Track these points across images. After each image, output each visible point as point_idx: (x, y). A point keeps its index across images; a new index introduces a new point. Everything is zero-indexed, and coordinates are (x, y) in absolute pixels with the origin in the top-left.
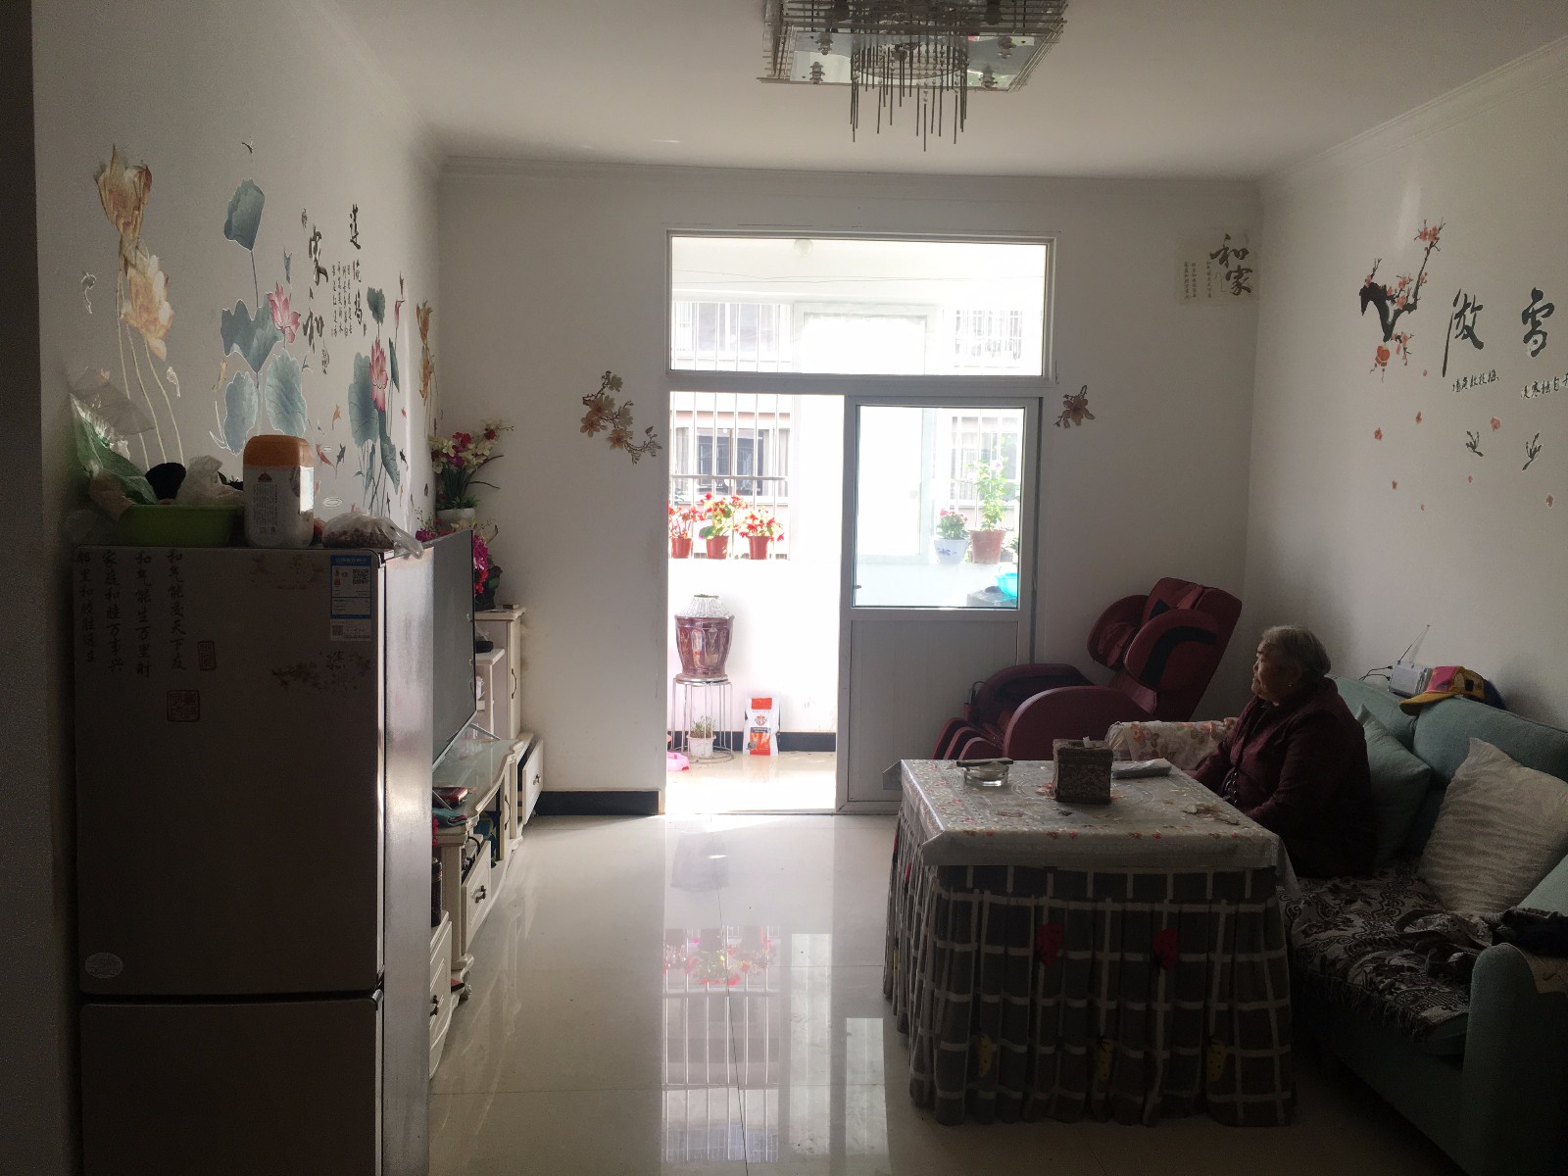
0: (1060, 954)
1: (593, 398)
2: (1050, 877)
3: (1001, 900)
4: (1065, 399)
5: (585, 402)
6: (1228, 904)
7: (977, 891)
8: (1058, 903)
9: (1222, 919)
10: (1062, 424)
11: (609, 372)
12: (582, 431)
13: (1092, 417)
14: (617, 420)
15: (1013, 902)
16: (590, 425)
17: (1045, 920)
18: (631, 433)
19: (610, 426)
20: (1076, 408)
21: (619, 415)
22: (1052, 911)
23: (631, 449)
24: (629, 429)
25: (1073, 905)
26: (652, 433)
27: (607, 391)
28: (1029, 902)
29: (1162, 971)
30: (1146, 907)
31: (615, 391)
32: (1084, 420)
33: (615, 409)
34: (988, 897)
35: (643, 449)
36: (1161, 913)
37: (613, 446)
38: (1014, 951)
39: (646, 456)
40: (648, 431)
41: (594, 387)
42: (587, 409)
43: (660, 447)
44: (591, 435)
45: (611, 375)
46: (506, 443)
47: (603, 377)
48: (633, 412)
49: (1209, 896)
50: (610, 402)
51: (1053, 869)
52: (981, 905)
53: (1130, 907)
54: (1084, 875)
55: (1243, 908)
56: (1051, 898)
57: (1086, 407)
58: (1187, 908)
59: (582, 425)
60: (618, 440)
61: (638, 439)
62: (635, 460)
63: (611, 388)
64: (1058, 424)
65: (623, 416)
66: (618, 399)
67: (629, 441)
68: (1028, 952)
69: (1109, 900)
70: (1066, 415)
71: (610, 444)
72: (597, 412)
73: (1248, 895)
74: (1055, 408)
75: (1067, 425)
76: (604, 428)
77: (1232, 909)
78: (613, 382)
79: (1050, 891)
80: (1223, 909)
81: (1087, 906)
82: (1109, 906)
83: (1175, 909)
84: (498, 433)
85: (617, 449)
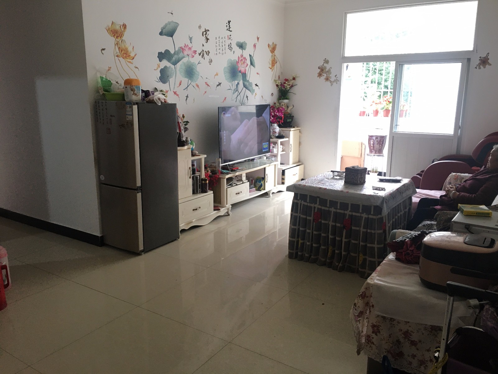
0: (320, 220)
1: (321, 67)
2: (318, 199)
3: (306, 204)
4: (480, 58)
5: (319, 68)
6: (366, 214)
7: (300, 200)
8: (320, 207)
9: (364, 218)
10: (478, 67)
11: (326, 59)
12: (318, 77)
13: (490, 65)
14: (327, 73)
15: (309, 204)
16: (320, 75)
17: (316, 211)
18: (331, 77)
19: (325, 75)
20: (484, 62)
21: (328, 72)
22: (318, 208)
23: (331, 82)
24: (330, 76)
25: (323, 208)
26: (337, 77)
27: (325, 64)
28: (313, 205)
29: (345, 230)
30: (342, 212)
31: (327, 64)
32: (487, 66)
33: (327, 70)
34: (303, 202)
35: (334, 82)
36: (346, 214)
37: (326, 81)
38: (308, 218)
39: (335, 84)
40: (335, 76)
41: (321, 63)
42: (319, 70)
43: (339, 81)
44: (320, 78)
45: (326, 60)
46: (298, 81)
47: (324, 60)
48: (332, 70)
49: (361, 211)
50: (325, 68)
51: (319, 197)
52: (301, 204)
53: (338, 211)
54: (327, 200)
55: (370, 216)
56: (318, 205)
57: (489, 61)
58: (354, 214)
59: (318, 75)
60: (327, 79)
61: (332, 79)
62: (332, 85)
63: (326, 64)
64: (476, 68)
65: (329, 72)
66: (328, 66)
67: (330, 79)
68: (311, 218)
69: (333, 208)
70: (480, 64)
71: (325, 80)
72: (322, 71)
73: (372, 213)
74: (476, 61)
75: (480, 68)
76: (324, 75)
77: (367, 216)
78: (327, 62)
79: (318, 203)
80: (364, 216)
81: (327, 209)
82: (333, 210)
83: (351, 213)
84: (296, 78)
85: (327, 82)
